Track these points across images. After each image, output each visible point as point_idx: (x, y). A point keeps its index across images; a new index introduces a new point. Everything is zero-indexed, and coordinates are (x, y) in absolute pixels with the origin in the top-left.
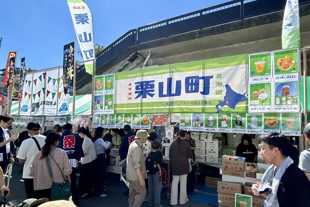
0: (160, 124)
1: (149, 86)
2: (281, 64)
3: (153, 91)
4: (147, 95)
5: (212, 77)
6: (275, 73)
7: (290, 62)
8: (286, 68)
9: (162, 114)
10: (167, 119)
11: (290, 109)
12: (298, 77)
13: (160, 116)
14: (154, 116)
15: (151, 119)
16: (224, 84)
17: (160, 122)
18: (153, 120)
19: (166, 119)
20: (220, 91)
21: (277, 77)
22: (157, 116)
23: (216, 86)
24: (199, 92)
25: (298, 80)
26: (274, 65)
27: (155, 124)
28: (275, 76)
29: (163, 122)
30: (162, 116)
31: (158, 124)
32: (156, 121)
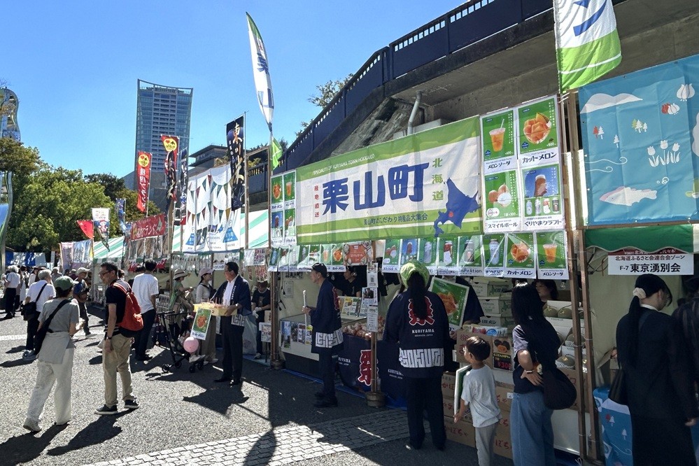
0: (357, 262)
1: (340, 190)
2: (529, 130)
3: (346, 198)
4: (337, 207)
5: (426, 166)
6: (521, 151)
7: (544, 126)
8: (538, 139)
9: (360, 243)
11: (548, 223)
12: (558, 154)
13: (357, 246)
14: (349, 246)
15: (346, 253)
16: (445, 180)
17: (358, 258)
18: (349, 253)
19: (366, 250)
20: (440, 193)
21: (525, 159)
22: (353, 246)
23: (433, 183)
24: (408, 196)
25: (558, 162)
26: (518, 135)
27: (352, 262)
28: (521, 157)
29: (362, 257)
30: (359, 245)
31: (355, 262)
32: (352, 256)
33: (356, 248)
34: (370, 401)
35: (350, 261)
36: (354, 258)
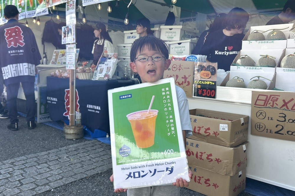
34: (68, 134)
35: (51, 1)
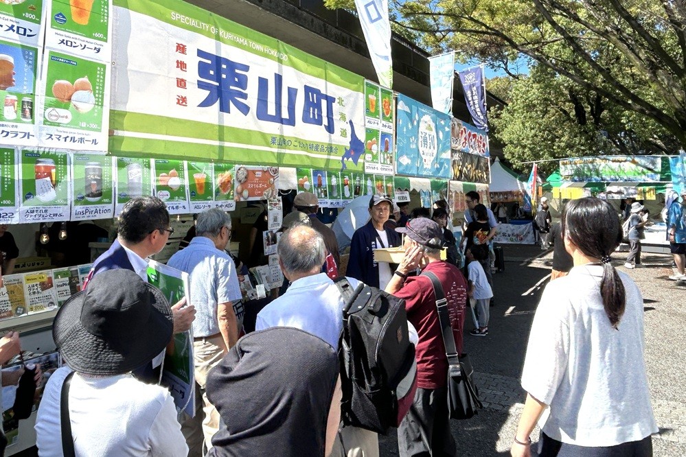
0: (259, 195)
1: (236, 80)
2: (385, 106)
3: (245, 96)
4: (232, 105)
5: (334, 100)
7: (389, 107)
8: (387, 114)
9: (266, 168)
10: (274, 180)
13: (260, 173)
14: (248, 171)
15: (240, 181)
16: (348, 120)
17: (259, 189)
18: (244, 183)
19: (272, 179)
20: (344, 131)
21: (383, 124)
22: (254, 172)
23: (340, 120)
24: (323, 125)
26: (381, 106)
27: (249, 196)
29: (266, 189)
30: (264, 172)
31: (254, 195)
32: (250, 186)
33: (259, 174)
35: (246, 193)
36: (254, 189)
